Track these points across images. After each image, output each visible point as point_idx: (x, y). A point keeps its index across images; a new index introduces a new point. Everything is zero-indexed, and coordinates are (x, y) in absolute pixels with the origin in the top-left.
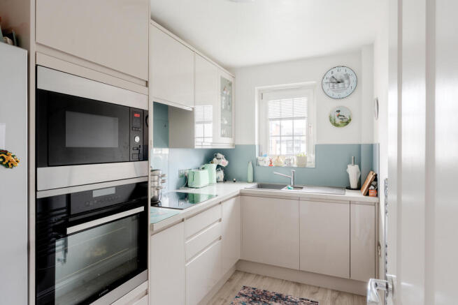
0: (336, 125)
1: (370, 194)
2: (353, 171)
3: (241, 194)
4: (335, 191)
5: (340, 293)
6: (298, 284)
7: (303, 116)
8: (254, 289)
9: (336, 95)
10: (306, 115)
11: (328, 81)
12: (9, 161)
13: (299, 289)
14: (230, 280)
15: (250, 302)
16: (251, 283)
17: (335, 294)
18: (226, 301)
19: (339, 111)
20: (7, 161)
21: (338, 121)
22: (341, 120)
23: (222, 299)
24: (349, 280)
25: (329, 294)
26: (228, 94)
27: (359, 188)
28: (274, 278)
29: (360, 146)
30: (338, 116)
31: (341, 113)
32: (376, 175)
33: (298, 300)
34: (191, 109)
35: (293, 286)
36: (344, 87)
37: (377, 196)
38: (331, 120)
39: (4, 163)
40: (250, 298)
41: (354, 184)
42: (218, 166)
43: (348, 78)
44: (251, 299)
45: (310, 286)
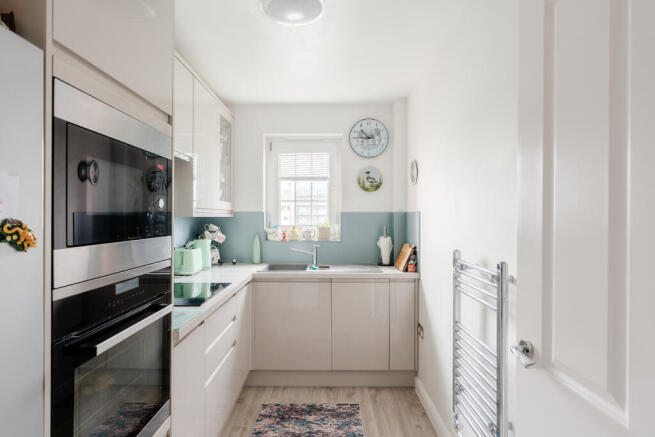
0: (365, 189)
1: (409, 269)
2: (385, 244)
3: (254, 280)
4: (369, 269)
5: (378, 389)
6: (329, 388)
7: (325, 176)
8: (277, 405)
9: (365, 153)
10: (328, 175)
11: (356, 135)
12: (25, 240)
13: (332, 394)
14: (240, 401)
15: (278, 423)
16: (271, 398)
17: (373, 391)
18: (244, 429)
19: (368, 173)
20: (22, 239)
21: (367, 185)
22: (371, 184)
23: (238, 428)
24: (389, 372)
25: (366, 391)
26: (226, 139)
27: (392, 264)
28: (298, 387)
29: (391, 215)
30: (368, 178)
31: (371, 175)
32: (415, 248)
33: (336, 407)
34: (187, 159)
35: (323, 392)
36: (374, 144)
37: (416, 270)
38: (359, 183)
39: (19, 243)
40: (275, 417)
41: (386, 259)
42: (213, 242)
43: (379, 134)
44: (278, 420)
45: (343, 387)
